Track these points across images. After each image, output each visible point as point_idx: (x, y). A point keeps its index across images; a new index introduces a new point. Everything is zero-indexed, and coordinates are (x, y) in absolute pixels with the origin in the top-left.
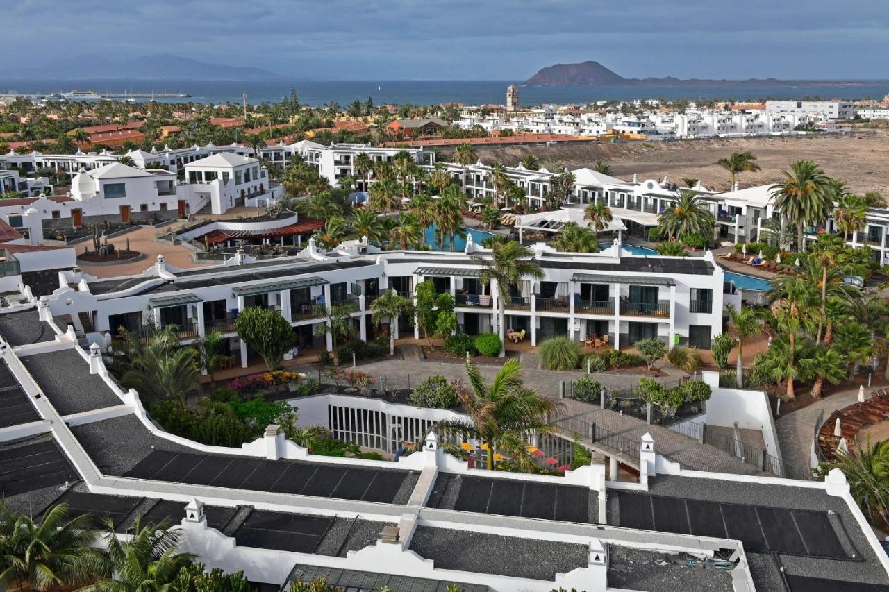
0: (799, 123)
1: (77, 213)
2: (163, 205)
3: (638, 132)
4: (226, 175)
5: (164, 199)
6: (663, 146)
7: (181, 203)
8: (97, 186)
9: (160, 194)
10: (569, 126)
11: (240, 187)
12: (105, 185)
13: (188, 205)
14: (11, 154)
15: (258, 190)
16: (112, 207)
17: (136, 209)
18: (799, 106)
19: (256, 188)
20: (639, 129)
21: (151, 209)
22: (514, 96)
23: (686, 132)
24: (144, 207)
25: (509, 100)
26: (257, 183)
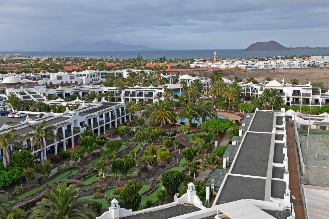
0: (309, 64)
1: (51, 83)
2: (71, 82)
3: (245, 67)
4: (88, 75)
5: (71, 80)
6: (251, 72)
7: (76, 82)
8: (56, 77)
9: (70, 79)
10: (225, 65)
11: (92, 78)
12: (58, 77)
13: (77, 82)
14: (41, 73)
15: (98, 79)
16: (59, 82)
17: (65, 82)
18: (323, 58)
19: (97, 79)
20: (245, 66)
21: (68, 82)
22: (216, 55)
23: (263, 67)
24: (67, 82)
25: (215, 56)
26: (97, 78)
